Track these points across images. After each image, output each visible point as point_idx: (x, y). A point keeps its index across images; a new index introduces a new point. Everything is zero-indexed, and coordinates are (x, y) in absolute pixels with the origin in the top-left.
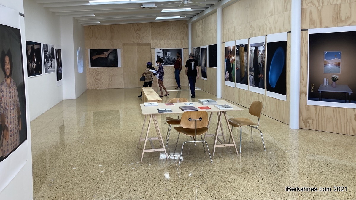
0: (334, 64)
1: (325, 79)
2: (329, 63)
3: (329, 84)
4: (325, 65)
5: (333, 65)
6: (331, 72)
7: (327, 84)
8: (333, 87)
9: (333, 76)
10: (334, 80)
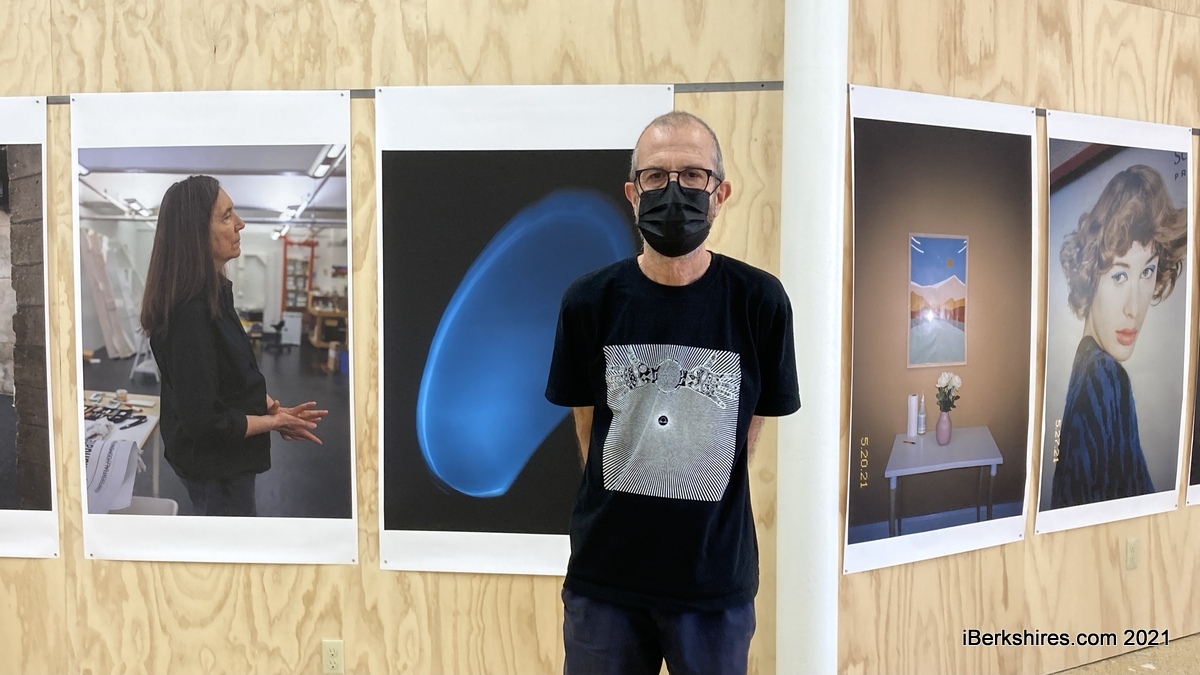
0: (946, 311)
1: (913, 401)
2: (927, 307)
3: (926, 430)
4: (913, 315)
5: (942, 315)
6: (933, 359)
7: (922, 430)
8: (940, 445)
9: (943, 381)
10: (947, 401)
